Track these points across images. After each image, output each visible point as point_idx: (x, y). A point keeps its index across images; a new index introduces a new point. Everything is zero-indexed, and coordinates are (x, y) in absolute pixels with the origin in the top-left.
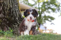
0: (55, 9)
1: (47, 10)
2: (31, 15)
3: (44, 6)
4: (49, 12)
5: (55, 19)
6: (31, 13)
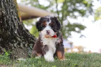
1: (71, 14)
2: (48, 28)
3: (65, 7)
4: (75, 17)
5: (86, 27)
6: (48, 23)
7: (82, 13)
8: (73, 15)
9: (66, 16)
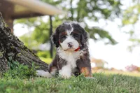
0: (110, 11)
4: (96, 19)
7: (106, 14)
8: (93, 16)
9: (83, 16)
